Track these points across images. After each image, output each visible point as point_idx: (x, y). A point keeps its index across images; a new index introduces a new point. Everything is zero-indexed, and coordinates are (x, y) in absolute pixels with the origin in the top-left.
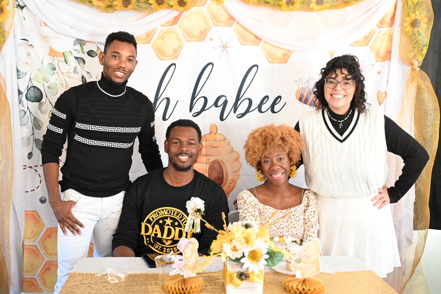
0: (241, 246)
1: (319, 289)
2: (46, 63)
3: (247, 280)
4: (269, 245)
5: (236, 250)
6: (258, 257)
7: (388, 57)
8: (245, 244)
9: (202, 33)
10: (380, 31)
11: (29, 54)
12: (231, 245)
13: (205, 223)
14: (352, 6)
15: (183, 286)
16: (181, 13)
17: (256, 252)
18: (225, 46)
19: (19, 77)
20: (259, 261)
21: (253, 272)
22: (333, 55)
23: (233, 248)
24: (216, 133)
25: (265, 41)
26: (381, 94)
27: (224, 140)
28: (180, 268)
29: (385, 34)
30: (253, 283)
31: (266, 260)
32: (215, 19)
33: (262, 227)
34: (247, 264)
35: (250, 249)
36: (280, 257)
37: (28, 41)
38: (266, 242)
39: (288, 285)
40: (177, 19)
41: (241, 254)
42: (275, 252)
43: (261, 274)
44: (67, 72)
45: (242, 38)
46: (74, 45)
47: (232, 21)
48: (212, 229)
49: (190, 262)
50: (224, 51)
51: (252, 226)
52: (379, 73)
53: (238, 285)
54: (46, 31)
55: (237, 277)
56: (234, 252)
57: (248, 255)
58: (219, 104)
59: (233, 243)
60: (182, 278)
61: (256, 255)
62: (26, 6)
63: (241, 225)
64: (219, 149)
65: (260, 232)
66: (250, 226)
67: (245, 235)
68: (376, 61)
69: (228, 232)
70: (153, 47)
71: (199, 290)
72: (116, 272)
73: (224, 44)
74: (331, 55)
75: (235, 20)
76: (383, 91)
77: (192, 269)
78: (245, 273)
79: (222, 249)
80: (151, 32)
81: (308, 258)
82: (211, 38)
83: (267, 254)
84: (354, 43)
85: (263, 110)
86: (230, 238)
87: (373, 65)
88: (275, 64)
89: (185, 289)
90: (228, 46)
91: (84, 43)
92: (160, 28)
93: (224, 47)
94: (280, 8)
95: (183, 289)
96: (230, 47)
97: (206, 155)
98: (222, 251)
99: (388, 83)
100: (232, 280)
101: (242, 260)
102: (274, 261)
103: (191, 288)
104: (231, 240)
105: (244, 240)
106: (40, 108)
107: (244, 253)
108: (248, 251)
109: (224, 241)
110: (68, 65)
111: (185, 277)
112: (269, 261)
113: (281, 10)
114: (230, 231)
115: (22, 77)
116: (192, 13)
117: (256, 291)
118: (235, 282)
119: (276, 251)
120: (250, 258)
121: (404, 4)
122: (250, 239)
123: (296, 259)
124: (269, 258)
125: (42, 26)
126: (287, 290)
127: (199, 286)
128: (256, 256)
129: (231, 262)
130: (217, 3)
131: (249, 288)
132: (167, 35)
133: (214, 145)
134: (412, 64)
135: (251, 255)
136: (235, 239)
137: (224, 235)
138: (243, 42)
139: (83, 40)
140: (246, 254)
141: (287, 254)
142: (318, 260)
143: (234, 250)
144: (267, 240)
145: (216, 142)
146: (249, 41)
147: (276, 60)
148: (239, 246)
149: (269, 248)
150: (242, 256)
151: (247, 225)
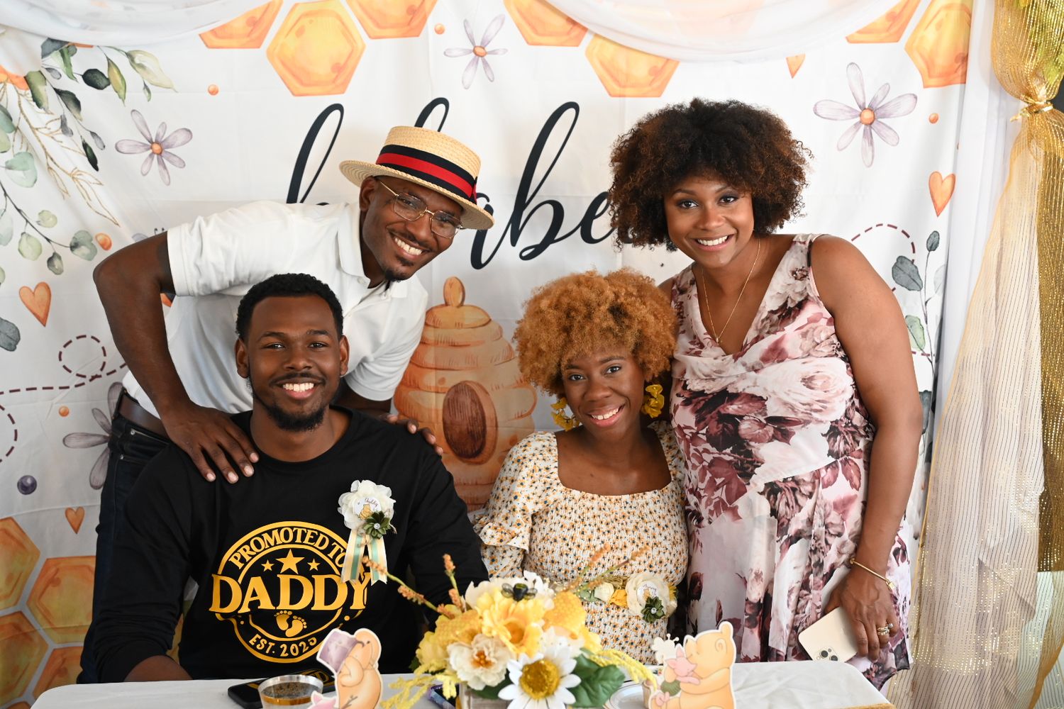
0: (500, 652)
4: (582, 646)
5: (487, 664)
6: (549, 684)
7: (960, 72)
8: (511, 646)
9: (412, 11)
12: (471, 649)
13: (399, 585)
17: (545, 666)
18: (479, 50)
20: (553, 694)
22: (797, 70)
23: (476, 658)
24: (461, 305)
25: (598, 33)
26: (942, 182)
27: (484, 325)
29: (948, 7)
31: (573, 690)
33: (564, 594)
34: (519, 703)
35: (525, 659)
36: (613, 680)
38: (573, 636)
41: (499, 674)
42: (601, 665)
45: (529, 24)
46: (44, 55)
48: (420, 603)
49: (356, 697)
50: (477, 63)
51: (534, 591)
52: (934, 120)
56: (479, 671)
57: (521, 678)
59: (477, 642)
61: (546, 677)
63: (501, 589)
64: (472, 350)
65: (556, 608)
66: (529, 592)
67: (512, 619)
68: (926, 87)
69: (463, 611)
70: (270, 55)
73: (478, 43)
74: (794, 69)
76: (946, 172)
79: (447, 659)
80: (264, 12)
81: (700, 678)
82: (438, 27)
83: (574, 672)
84: (860, 32)
85: (595, 235)
86: (467, 627)
87: (916, 98)
88: (628, 100)
90: (488, 49)
91: (70, 50)
92: (289, 2)
93: (479, 53)
96: (493, 52)
97: (436, 369)
98: (446, 665)
99: (958, 148)
101: (504, 694)
102: (597, 691)
104: (472, 635)
105: (509, 634)
107: (508, 672)
108: (521, 667)
109: (452, 637)
112: (584, 695)
114: (469, 608)
119: (601, 662)
120: (526, 687)
122: (527, 629)
123: (665, 682)
124: (582, 684)
128: (544, 681)
129: (471, 698)
132: (311, 22)
133: (458, 340)
134: (1028, 94)
135: (529, 677)
136: (481, 633)
137: (454, 620)
138: (533, 35)
139: (67, 43)
140: (515, 676)
141: (635, 672)
142: (728, 684)
143: (482, 665)
144: (577, 633)
145: (462, 331)
146: (551, 35)
147: (633, 86)
148: (495, 652)
149: (582, 655)
150: (503, 682)
151: (520, 590)
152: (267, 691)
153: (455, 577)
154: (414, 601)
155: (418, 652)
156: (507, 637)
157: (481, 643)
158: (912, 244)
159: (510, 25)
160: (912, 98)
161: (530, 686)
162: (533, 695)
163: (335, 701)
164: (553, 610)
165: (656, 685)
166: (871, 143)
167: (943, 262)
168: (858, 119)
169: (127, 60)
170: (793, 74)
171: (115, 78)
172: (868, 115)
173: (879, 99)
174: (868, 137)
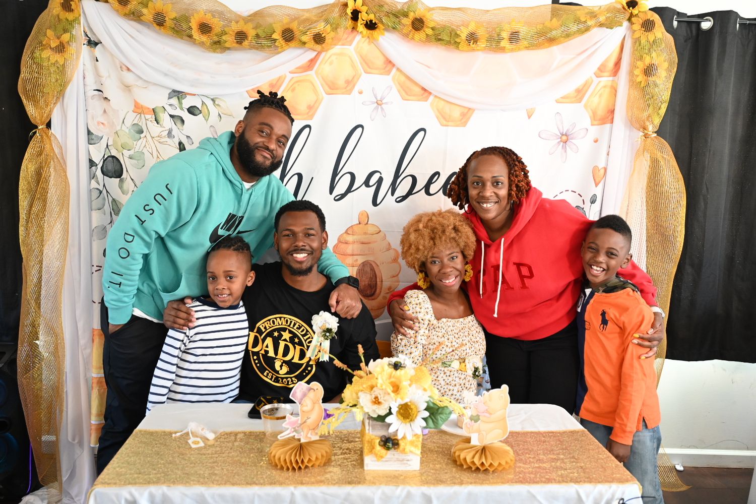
0: (387, 397)
1: (507, 463)
2: (129, 123)
3: (396, 450)
4: (430, 395)
5: (379, 403)
6: (412, 415)
7: (610, 118)
8: (392, 395)
9: (348, 82)
10: (600, 82)
11: (105, 111)
12: (371, 395)
13: (334, 360)
14: (560, 46)
15: (297, 457)
16: (319, 54)
17: (410, 406)
18: (379, 102)
19: (92, 142)
20: (414, 420)
21: (404, 438)
22: (531, 115)
23: (374, 400)
24: (367, 224)
25: (437, 95)
26: (599, 170)
27: (377, 233)
28: (294, 428)
29: (605, 87)
30: (405, 453)
31: (425, 419)
32: (366, 63)
33: (420, 367)
34: (396, 424)
35: (400, 401)
36: (446, 414)
37: (102, 92)
38: (425, 390)
39: (459, 456)
40: (312, 62)
41: (386, 409)
42: (440, 406)
43: (417, 440)
44: (158, 136)
45: (404, 90)
46: (169, 98)
47: (390, 66)
48: (344, 369)
49: (310, 418)
50: (378, 108)
51: (405, 365)
52: (596, 141)
53: (382, 457)
54: (129, 78)
55: (379, 445)
56: (375, 407)
57: (397, 411)
58: (371, 184)
59: (374, 392)
60: (298, 443)
61: (410, 411)
62: (101, 43)
63: (388, 364)
64: (371, 245)
65: (416, 374)
66: (402, 365)
67: (393, 380)
68: (592, 125)
69: (367, 375)
71: (323, 462)
72: (202, 429)
73: (379, 99)
75: (394, 65)
76: (601, 165)
77: (314, 429)
78: (393, 438)
79: (358, 400)
80: (278, 81)
81: (491, 414)
82: (360, 91)
83: (426, 409)
84: (562, 98)
85: (431, 192)
86: (370, 383)
87: (587, 130)
88: (449, 127)
89: (300, 462)
90: (384, 101)
91: (183, 96)
92: (289, 76)
93: (379, 103)
94: (457, 48)
95: (297, 462)
96: (386, 103)
97: (353, 255)
98: (358, 403)
99: (608, 155)
100: (372, 448)
101: (388, 420)
102: (437, 420)
103: (310, 460)
104: (372, 387)
105: (391, 388)
106: (121, 187)
107: (390, 408)
108: (397, 406)
109: (361, 388)
110: (159, 125)
111: (303, 441)
112: (430, 421)
113: (459, 50)
114: (370, 373)
115: (97, 142)
116: (335, 54)
117: (410, 465)
118: (377, 452)
120: (400, 416)
121: (635, 43)
122: (401, 386)
123: (472, 415)
124: (430, 416)
125: (124, 70)
126: (458, 463)
127: (322, 456)
128: (409, 413)
129: (371, 422)
130: (369, 42)
131: (398, 460)
132: (298, 85)
133: (364, 241)
134: (645, 129)
135: (401, 411)
136: (377, 386)
137: (363, 379)
138: (406, 96)
139: (182, 92)
140: (394, 410)
141: (457, 409)
142: (505, 418)
143: (376, 403)
144: (427, 388)
145: (367, 236)
146: (414, 95)
147: (452, 121)
148: (384, 397)
149: (430, 400)
150: (387, 413)
151: (397, 364)
152: (264, 412)
153: (364, 357)
154: (342, 368)
155: (343, 395)
156: (390, 389)
157: (376, 392)
158: (583, 200)
159: (395, 90)
160: (586, 130)
161: (402, 416)
162: (403, 421)
163: (298, 420)
164: (414, 376)
165: (467, 417)
166: (566, 151)
167: (599, 209)
168: (560, 140)
169: (212, 102)
170: (529, 117)
171: (204, 110)
172: (564, 138)
173: (570, 131)
174: (564, 148)
